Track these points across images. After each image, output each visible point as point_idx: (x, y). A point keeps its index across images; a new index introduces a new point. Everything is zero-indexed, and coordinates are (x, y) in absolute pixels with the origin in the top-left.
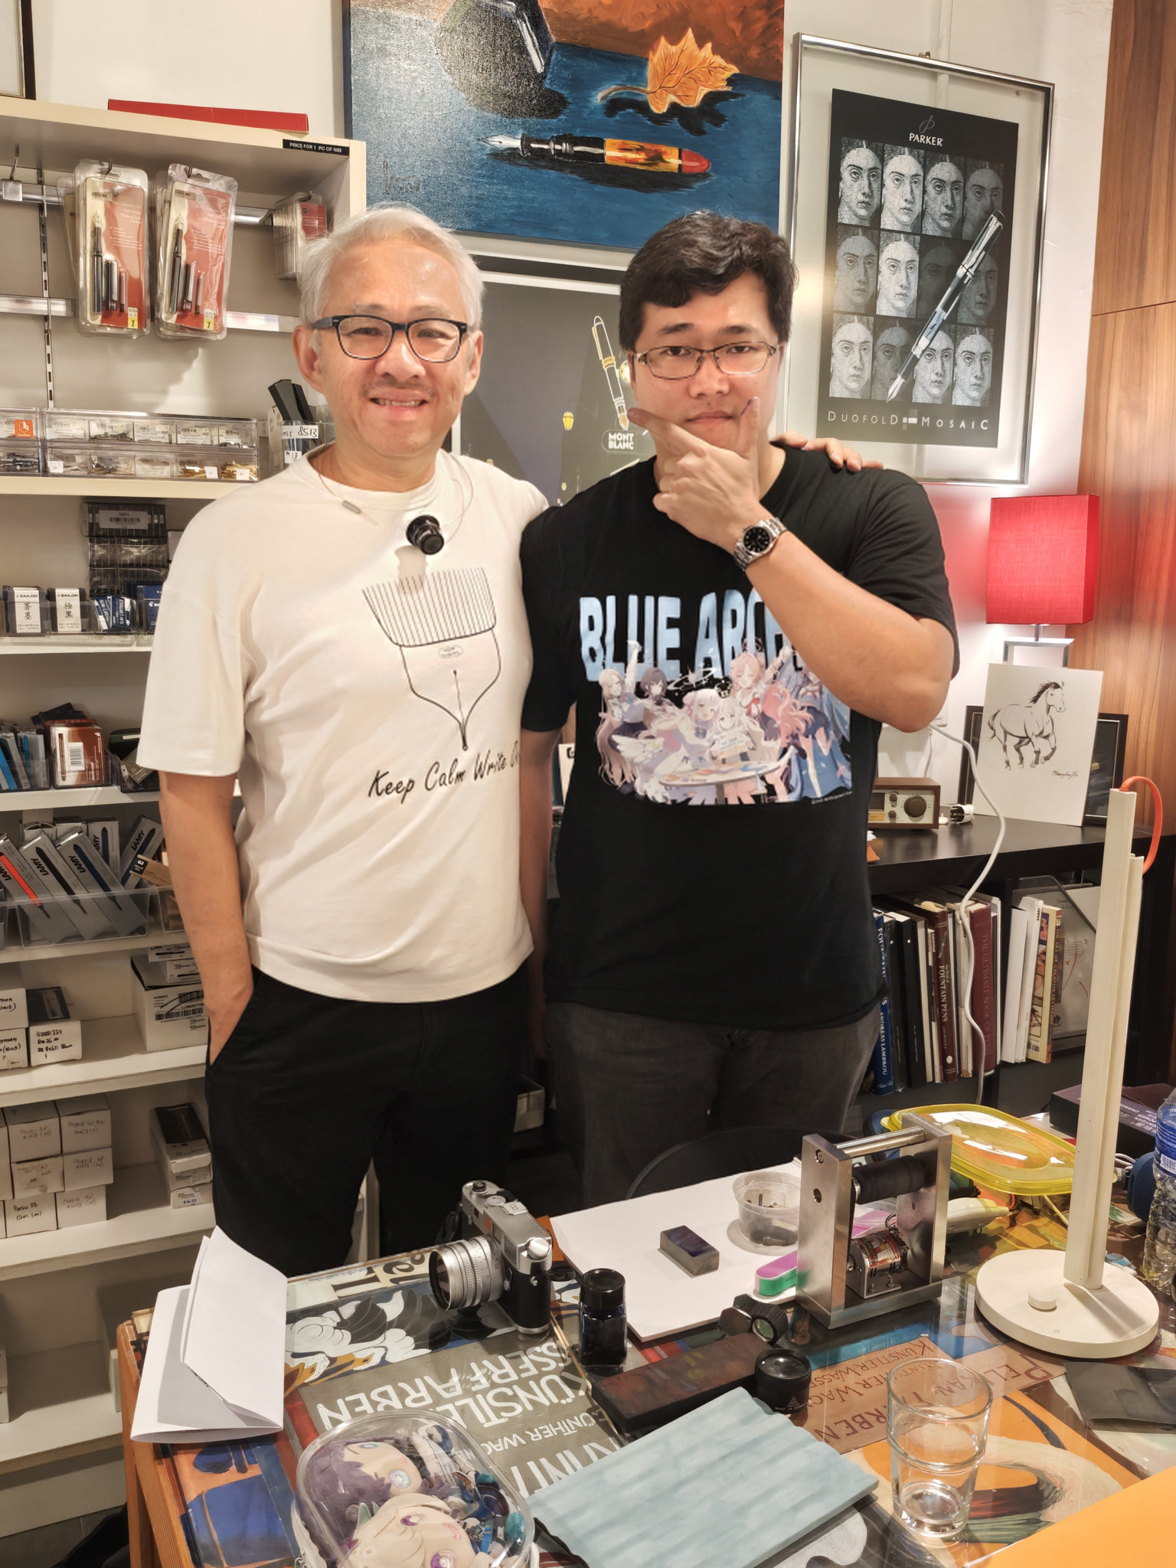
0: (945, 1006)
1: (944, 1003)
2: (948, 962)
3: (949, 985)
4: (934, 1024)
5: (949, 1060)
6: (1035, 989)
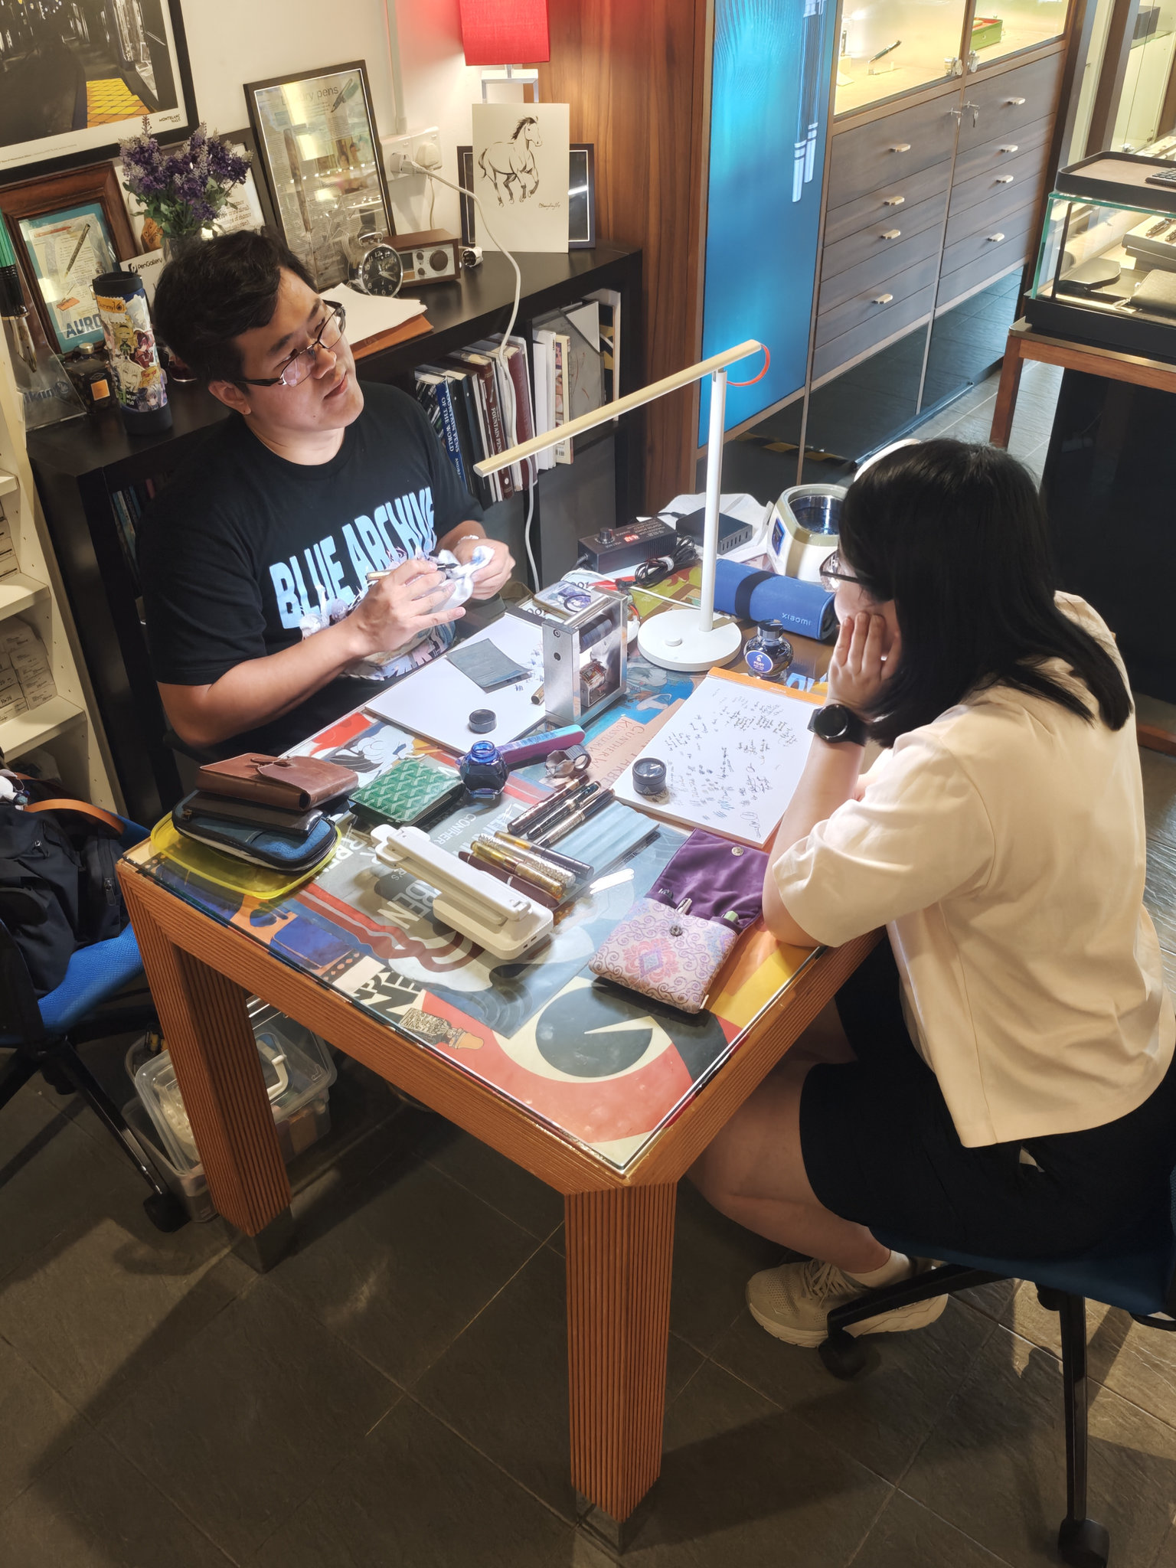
0: (499, 440)
2: (496, 404)
3: (499, 423)
5: (507, 481)
6: (556, 406)
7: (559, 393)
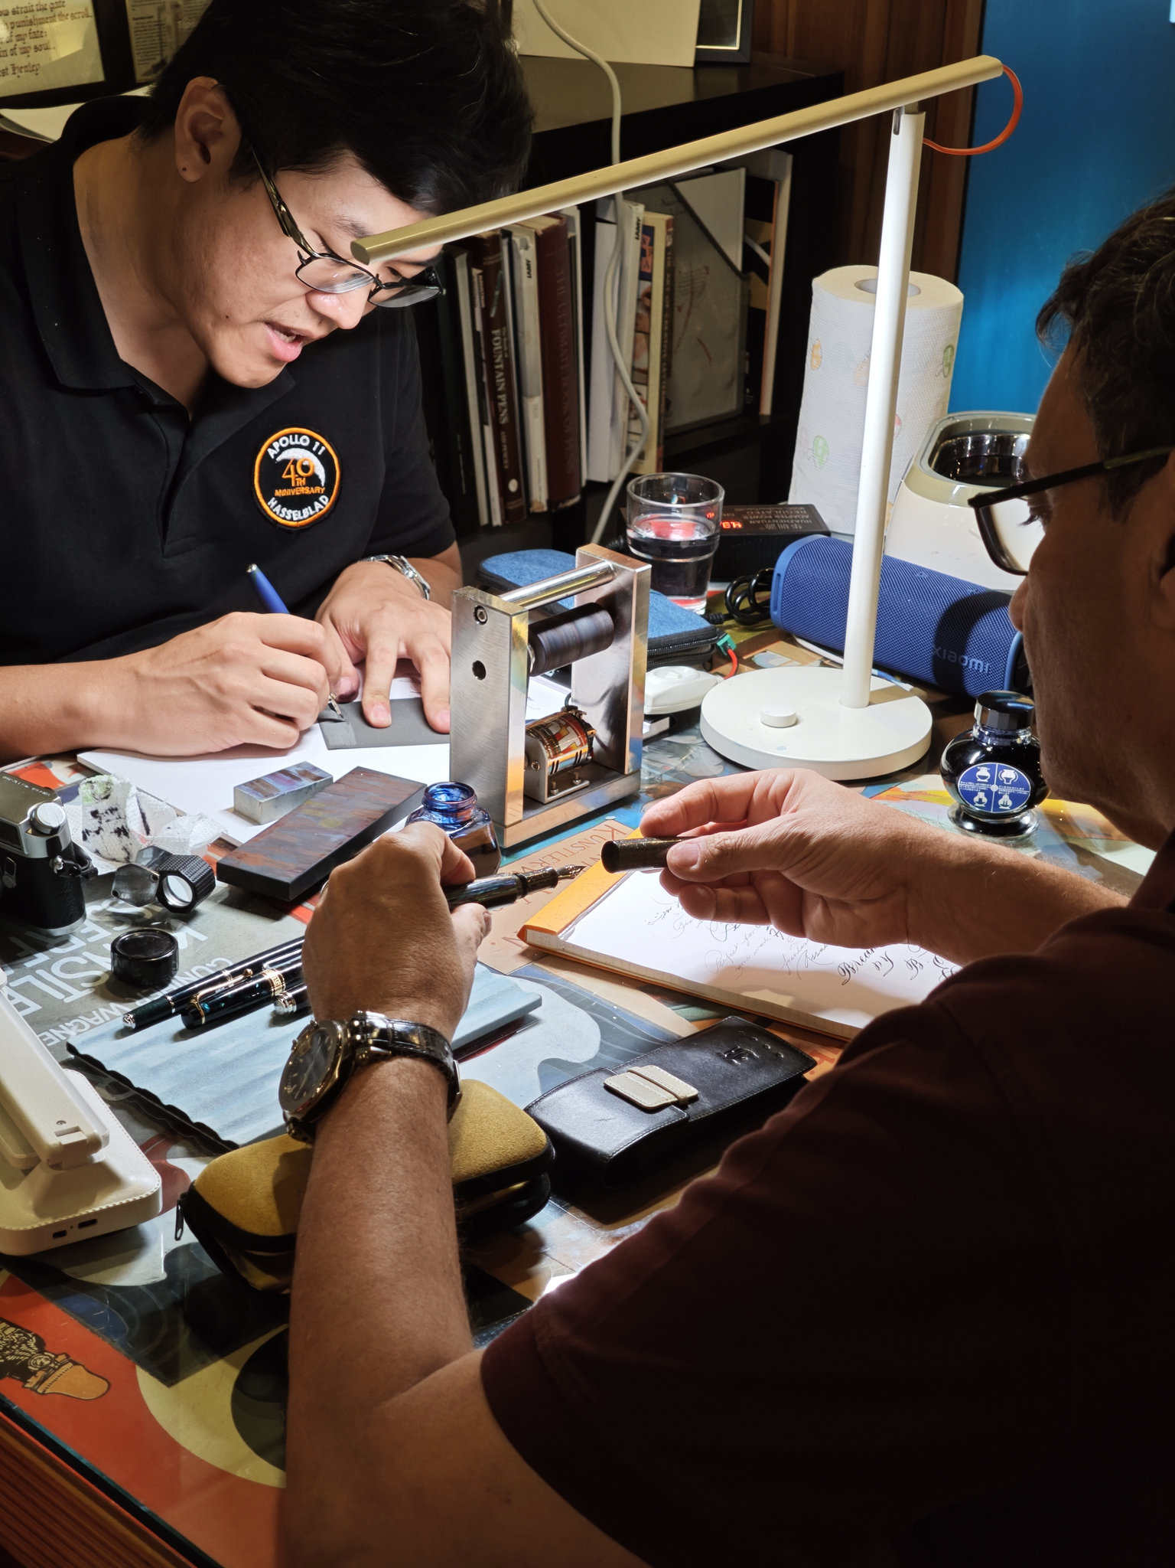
0: (503, 397)
1: (501, 393)
2: (504, 323)
3: (507, 361)
4: (489, 431)
5: (513, 486)
6: (635, 356)
7: (642, 329)
